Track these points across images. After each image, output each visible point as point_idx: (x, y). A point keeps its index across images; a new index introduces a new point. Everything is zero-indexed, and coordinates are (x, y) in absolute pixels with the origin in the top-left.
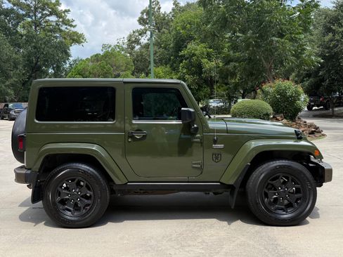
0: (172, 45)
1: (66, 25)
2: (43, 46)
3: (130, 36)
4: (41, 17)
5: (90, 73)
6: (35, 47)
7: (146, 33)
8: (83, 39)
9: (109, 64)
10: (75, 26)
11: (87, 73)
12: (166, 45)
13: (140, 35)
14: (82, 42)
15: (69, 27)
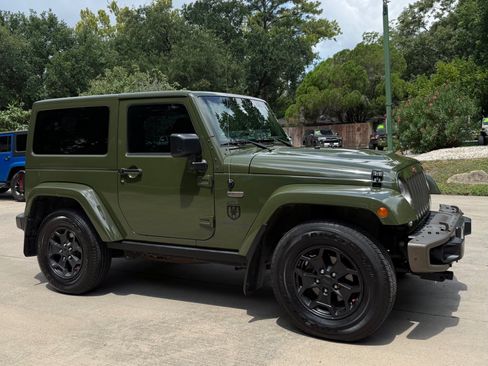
0: (477, 21)
1: (308, 12)
2: (271, 48)
3: (405, 13)
4: (272, 7)
5: (329, 82)
6: (261, 52)
7: (431, 6)
8: (336, 29)
9: (362, 64)
10: (320, 12)
11: (326, 82)
12: (467, 22)
13: (421, 10)
14: (334, 34)
15: (311, 15)
